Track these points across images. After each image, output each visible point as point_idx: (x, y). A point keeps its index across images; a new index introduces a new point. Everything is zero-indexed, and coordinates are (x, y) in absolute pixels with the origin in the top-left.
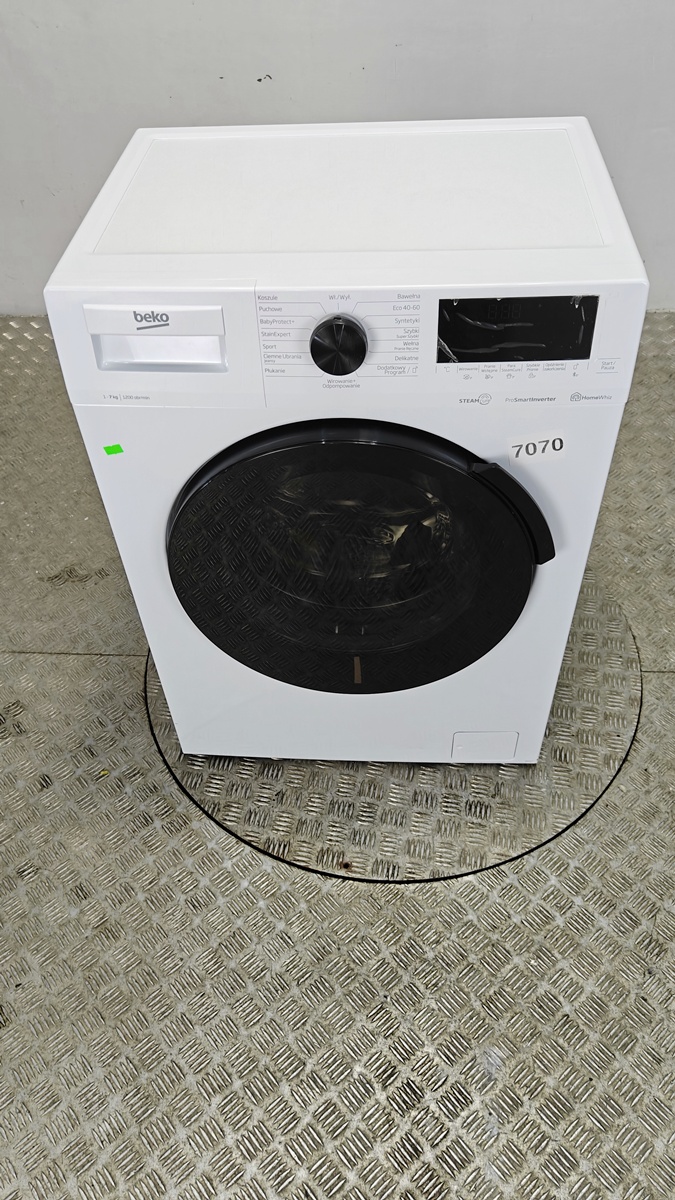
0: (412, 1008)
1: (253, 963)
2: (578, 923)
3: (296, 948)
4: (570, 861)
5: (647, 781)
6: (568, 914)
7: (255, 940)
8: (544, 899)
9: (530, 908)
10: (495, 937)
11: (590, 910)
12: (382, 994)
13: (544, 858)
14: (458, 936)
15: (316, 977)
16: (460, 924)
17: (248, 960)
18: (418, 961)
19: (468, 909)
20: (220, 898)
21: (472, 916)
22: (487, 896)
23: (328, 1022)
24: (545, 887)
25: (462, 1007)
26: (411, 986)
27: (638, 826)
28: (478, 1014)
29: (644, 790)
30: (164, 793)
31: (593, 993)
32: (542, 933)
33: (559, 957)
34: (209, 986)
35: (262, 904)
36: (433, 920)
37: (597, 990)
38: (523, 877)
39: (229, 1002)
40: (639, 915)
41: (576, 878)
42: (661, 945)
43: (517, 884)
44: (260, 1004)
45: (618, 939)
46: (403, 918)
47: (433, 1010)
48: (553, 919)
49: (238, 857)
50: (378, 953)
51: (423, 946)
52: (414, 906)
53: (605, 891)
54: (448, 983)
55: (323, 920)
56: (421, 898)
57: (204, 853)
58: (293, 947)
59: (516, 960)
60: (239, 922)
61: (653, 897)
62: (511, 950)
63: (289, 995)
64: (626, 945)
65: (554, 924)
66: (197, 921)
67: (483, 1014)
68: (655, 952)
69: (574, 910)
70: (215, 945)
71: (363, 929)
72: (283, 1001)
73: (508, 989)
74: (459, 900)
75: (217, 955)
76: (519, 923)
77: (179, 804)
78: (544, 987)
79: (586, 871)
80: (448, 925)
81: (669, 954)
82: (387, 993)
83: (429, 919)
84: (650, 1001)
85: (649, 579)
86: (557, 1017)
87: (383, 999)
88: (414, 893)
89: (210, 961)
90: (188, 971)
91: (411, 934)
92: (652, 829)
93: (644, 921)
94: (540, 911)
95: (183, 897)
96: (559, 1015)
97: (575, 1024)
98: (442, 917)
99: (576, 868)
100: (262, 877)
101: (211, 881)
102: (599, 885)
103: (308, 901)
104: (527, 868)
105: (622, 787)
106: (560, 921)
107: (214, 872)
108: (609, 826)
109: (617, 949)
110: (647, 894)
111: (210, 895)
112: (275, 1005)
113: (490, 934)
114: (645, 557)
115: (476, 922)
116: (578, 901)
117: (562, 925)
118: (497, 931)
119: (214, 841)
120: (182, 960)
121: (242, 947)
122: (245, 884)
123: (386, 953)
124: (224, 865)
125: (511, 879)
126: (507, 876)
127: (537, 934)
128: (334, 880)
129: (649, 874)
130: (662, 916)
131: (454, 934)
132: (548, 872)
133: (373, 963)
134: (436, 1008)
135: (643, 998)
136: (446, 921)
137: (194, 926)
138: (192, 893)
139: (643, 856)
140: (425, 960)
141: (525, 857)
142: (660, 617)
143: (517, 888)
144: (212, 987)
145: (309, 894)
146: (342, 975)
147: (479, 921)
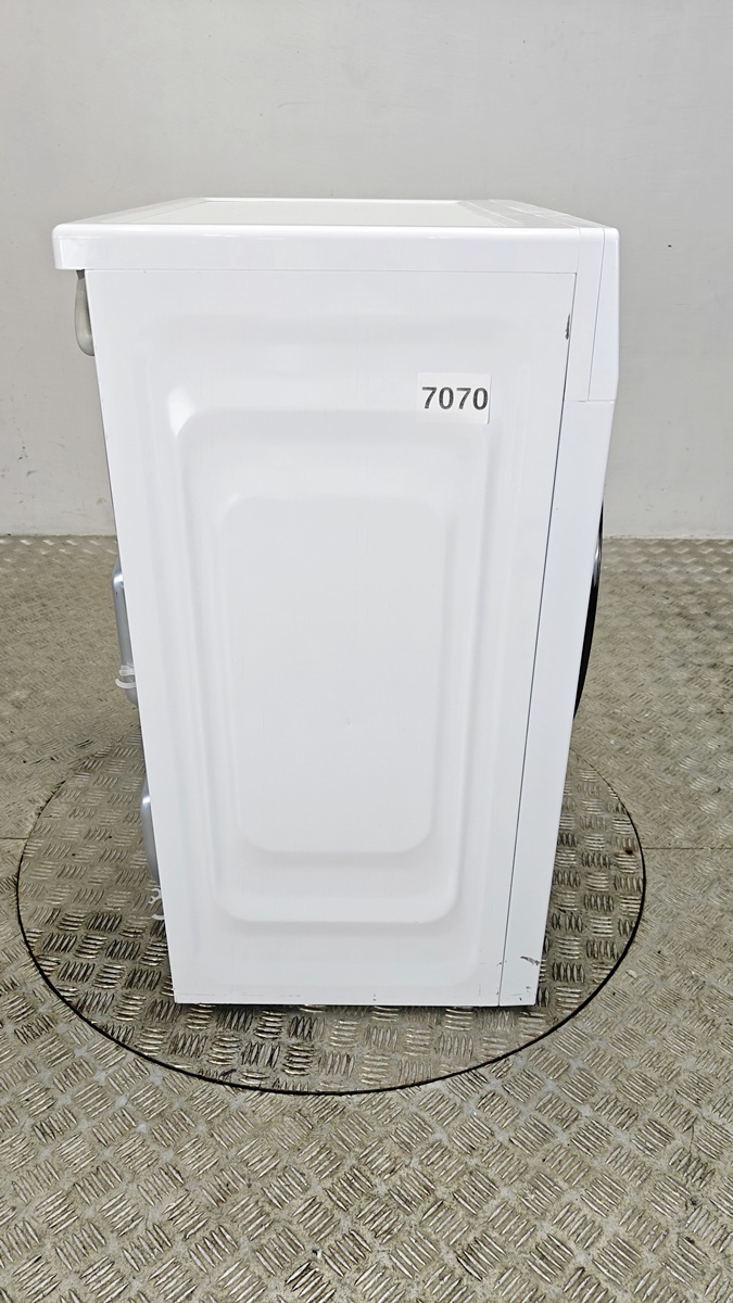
0: (354, 1267)
1: (121, 1210)
2: (588, 1139)
3: (187, 1187)
4: (571, 1061)
5: (662, 964)
6: (574, 1128)
7: (128, 1176)
8: (540, 1110)
9: (521, 1122)
10: (473, 1162)
11: (603, 1121)
12: (309, 1247)
13: (536, 1058)
14: (421, 1162)
15: (213, 1226)
16: (424, 1146)
17: (114, 1206)
18: (363, 1198)
19: (433, 1125)
20: (84, 1121)
21: (440, 1135)
22: (460, 1108)
23: (226, 1293)
24: (540, 1094)
25: (428, 1262)
26: (351, 1235)
27: (656, 1018)
28: (452, 1272)
29: (659, 975)
30: (24, 990)
31: (616, 1234)
32: (539, 1154)
33: (565, 1186)
34: (49, 1246)
35: (142, 1127)
36: (385, 1141)
37: (622, 1230)
38: (509, 1082)
39: (77, 1268)
40: (670, 1126)
41: (580, 1082)
42: (705, 1166)
43: (500, 1091)
44: (126, 1270)
45: (645, 1159)
46: (343, 1141)
47: (385, 1268)
48: (553, 1135)
49: (116, 1067)
50: (305, 1190)
51: (372, 1178)
52: (359, 1123)
53: (621, 1097)
54: (408, 1228)
55: (230, 1146)
56: (369, 1112)
57: (68, 1063)
58: (182, 1185)
59: (504, 1192)
60: (107, 1153)
61: (687, 1103)
62: (497, 1179)
63: (169, 1254)
64: (656, 1167)
65: (556, 1142)
66: (46, 1153)
67: (459, 1272)
68: (698, 1175)
69: (582, 1123)
70: (67, 1187)
71: (285, 1157)
72: (159, 1264)
73: (495, 1234)
74: (422, 1114)
75: (68, 1201)
76: (506, 1143)
77: (43, 1003)
78: (546, 1229)
79: (593, 1073)
80: (406, 1147)
81: (717, 1177)
82: (317, 1246)
83: (381, 1141)
84: (699, 1244)
85: (641, 758)
86: (567, 1272)
87: (311, 1255)
88: (359, 1106)
89: (56, 1209)
90: (21, 1225)
91: (354, 1162)
92: (674, 1021)
93: (678, 1135)
94: (535, 1125)
95: (30, 1121)
96: (570, 1268)
97: (594, 1280)
98: (398, 1136)
99: (579, 1069)
100: (148, 1091)
101: (74, 1099)
102: (613, 1090)
103: (210, 1122)
104: (514, 1070)
105: (631, 972)
106: (563, 1138)
107: (81, 1088)
108: (619, 1017)
109: (646, 1174)
110: (678, 1099)
111: (70, 1116)
112: (146, 1270)
113: (467, 1159)
114: (634, 739)
115: (445, 1142)
116: (586, 1111)
117: (566, 1143)
118: (475, 1153)
119: (85, 1048)
120: (14, 1209)
121: (107, 1188)
122: (122, 1101)
123: (317, 1189)
124: (95, 1078)
125: (495, 1084)
126: (487, 1082)
127: (532, 1156)
128: (248, 1093)
129: (678, 1074)
130: (702, 1127)
131: (415, 1160)
132: (543, 1075)
133: (299, 1204)
134: (389, 1264)
135: (688, 1239)
136: (404, 1142)
137: (40, 1160)
138: (45, 1115)
139: (667, 1052)
140: (374, 1197)
141: (510, 1057)
142: (658, 794)
143: (502, 1096)
144: (55, 1246)
145: (212, 1112)
146: (251, 1222)
147: (450, 1140)
